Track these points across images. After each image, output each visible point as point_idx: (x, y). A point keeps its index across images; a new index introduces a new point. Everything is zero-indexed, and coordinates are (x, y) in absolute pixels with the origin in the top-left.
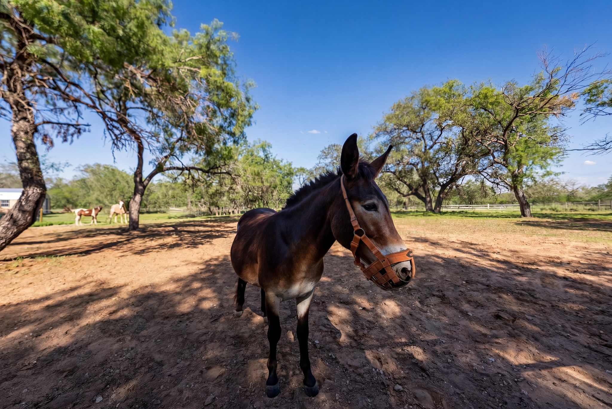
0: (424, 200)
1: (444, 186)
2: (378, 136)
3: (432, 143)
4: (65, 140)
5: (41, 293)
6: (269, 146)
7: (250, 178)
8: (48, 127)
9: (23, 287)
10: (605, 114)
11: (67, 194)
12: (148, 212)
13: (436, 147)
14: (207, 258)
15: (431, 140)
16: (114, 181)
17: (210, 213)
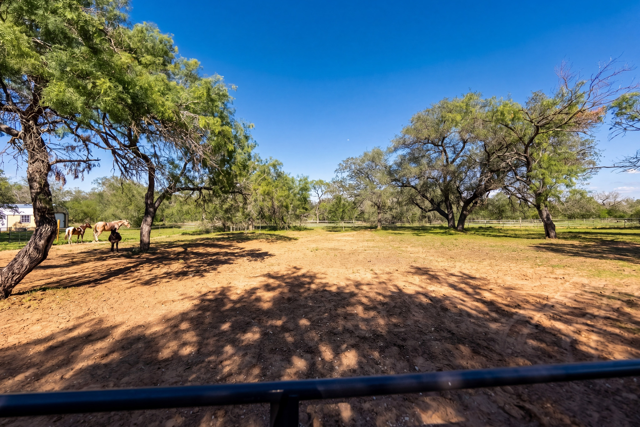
0: (446, 216)
1: (467, 202)
2: (396, 149)
3: (454, 156)
4: (77, 177)
5: (47, 332)
6: (281, 164)
7: (260, 198)
8: (60, 166)
9: (33, 324)
10: (635, 129)
11: (84, 208)
12: (164, 227)
13: (458, 161)
14: (204, 290)
15: (455, 153)
16: (130, 196)
17: (224, 228)
